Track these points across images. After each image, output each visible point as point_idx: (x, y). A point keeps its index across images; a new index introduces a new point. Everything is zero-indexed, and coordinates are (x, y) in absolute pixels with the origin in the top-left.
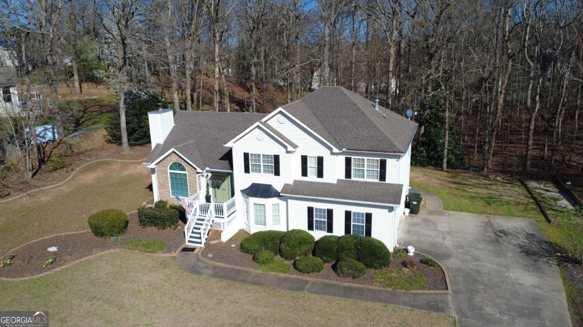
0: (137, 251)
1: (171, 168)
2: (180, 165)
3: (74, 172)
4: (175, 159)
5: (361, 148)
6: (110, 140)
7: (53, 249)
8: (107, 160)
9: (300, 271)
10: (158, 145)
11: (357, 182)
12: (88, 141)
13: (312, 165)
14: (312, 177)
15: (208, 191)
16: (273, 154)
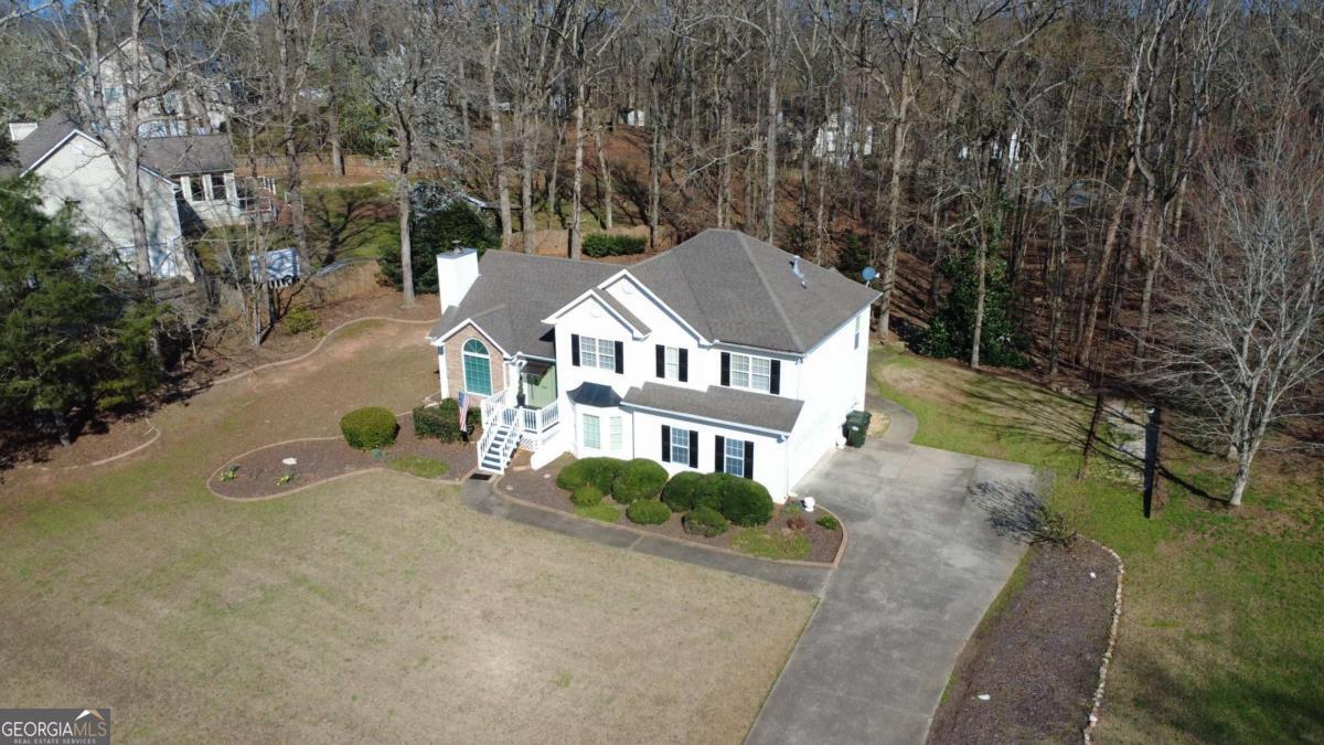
0: (407, 473)
1: (467, 348)
2: (480, 344)
3: (324, 338)
4: (471, 335)
6: (386, 282)
7: (290, 461)
8: (377, 318)
9: (632, 520)
10: (450, 308)
11: (738, 392)
12: (350, 282)
13: (672, 361)
14: (671, 378)
15: (521, 388)
16: (613, 340)
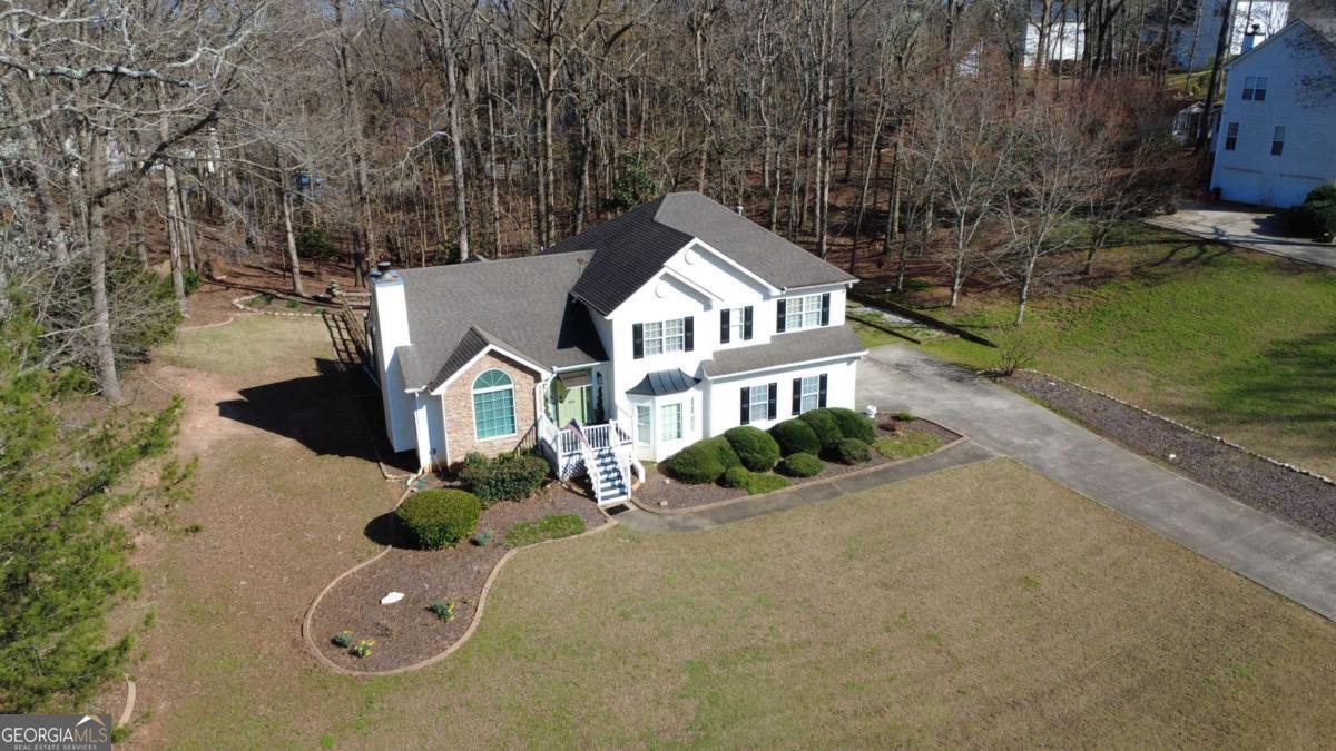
2: (500, 373)
4: (490, 364)
5: (802, 283)
7: (394, 597)
13: (736, 321)
14: (737, 340)
16: (683, 317)
